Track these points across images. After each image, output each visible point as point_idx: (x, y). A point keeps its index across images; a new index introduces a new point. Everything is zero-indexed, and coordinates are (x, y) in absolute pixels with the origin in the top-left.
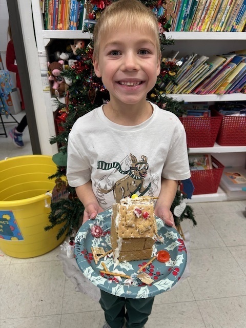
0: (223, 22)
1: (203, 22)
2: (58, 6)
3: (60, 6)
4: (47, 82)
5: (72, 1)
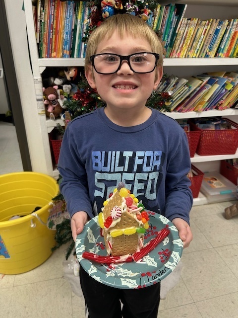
0: (198, 50)
1: (181, 49)
2: (52, 37)
3: (54, 36)
4: (43, 106)
5: (65, 32)
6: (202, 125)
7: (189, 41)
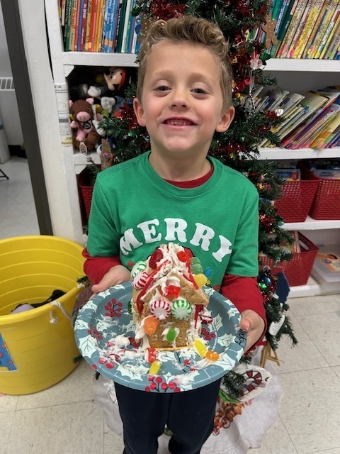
0: (324, 46)
1: (296, 44)
2: (87, 15)
4: (68, 130)
5: (107, 9)
6: (320, 171)
7: (310, 31)
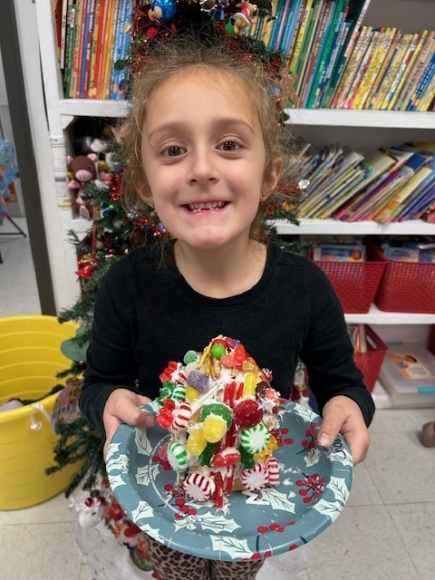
0: (393, 94)
1: (356, 91)
2: (90, 57)
3: (94, 56)
4: (66, 191)
5: (116, 49)
7: (374, 76)
